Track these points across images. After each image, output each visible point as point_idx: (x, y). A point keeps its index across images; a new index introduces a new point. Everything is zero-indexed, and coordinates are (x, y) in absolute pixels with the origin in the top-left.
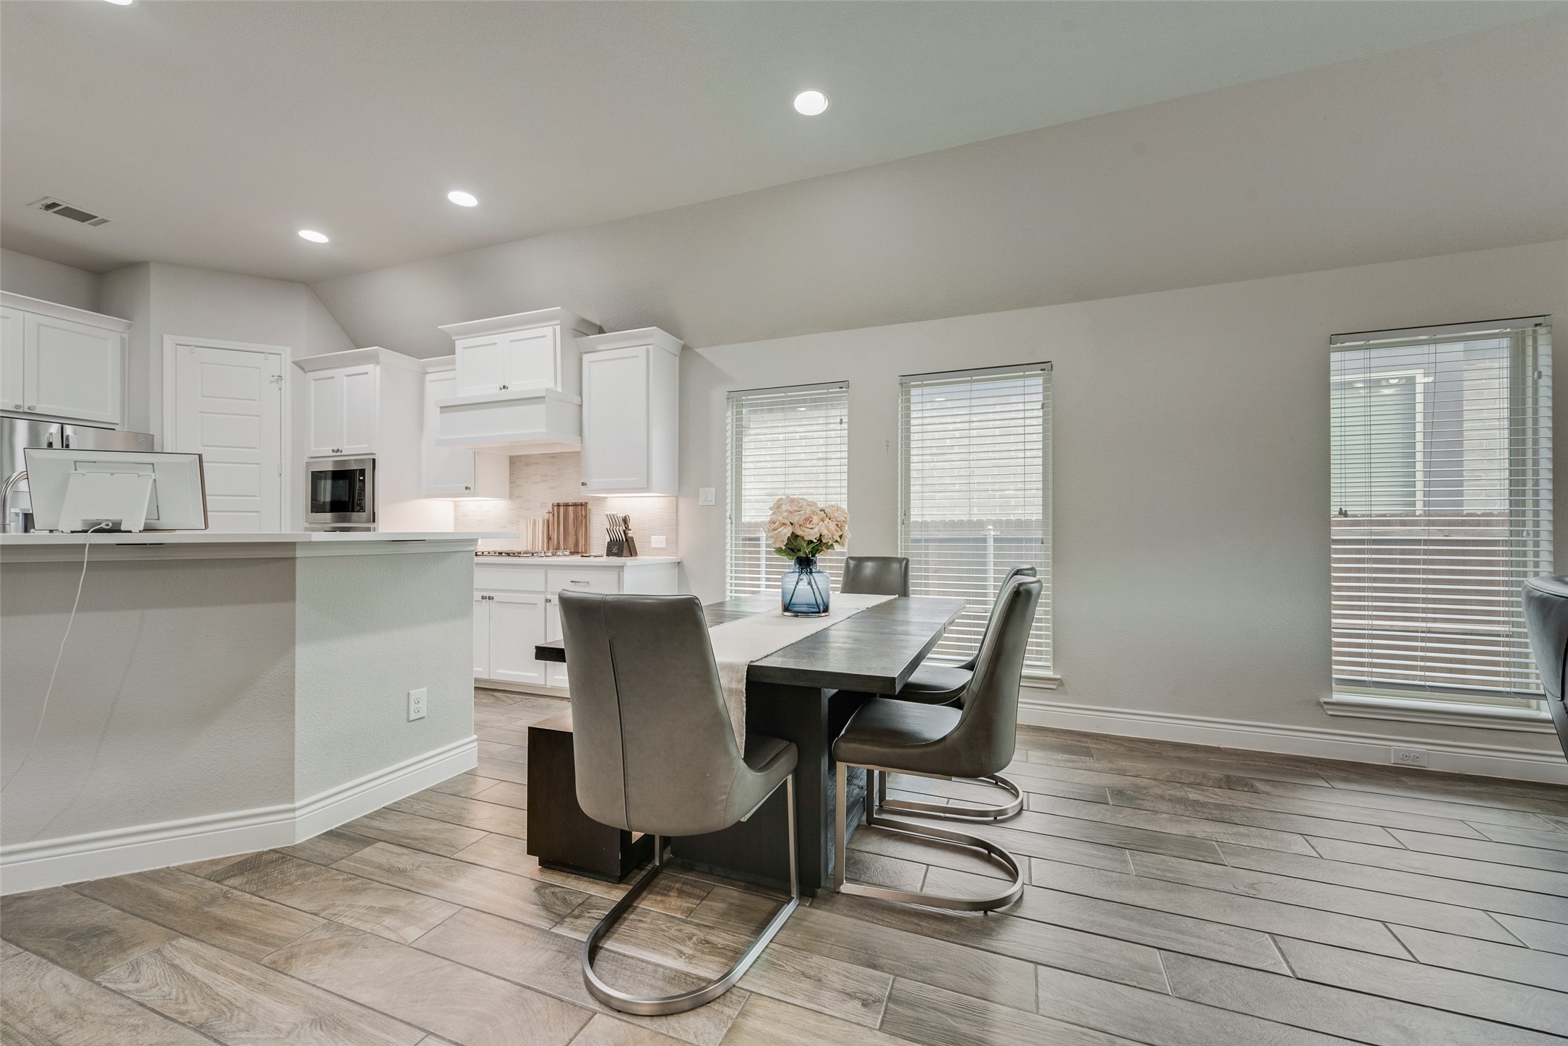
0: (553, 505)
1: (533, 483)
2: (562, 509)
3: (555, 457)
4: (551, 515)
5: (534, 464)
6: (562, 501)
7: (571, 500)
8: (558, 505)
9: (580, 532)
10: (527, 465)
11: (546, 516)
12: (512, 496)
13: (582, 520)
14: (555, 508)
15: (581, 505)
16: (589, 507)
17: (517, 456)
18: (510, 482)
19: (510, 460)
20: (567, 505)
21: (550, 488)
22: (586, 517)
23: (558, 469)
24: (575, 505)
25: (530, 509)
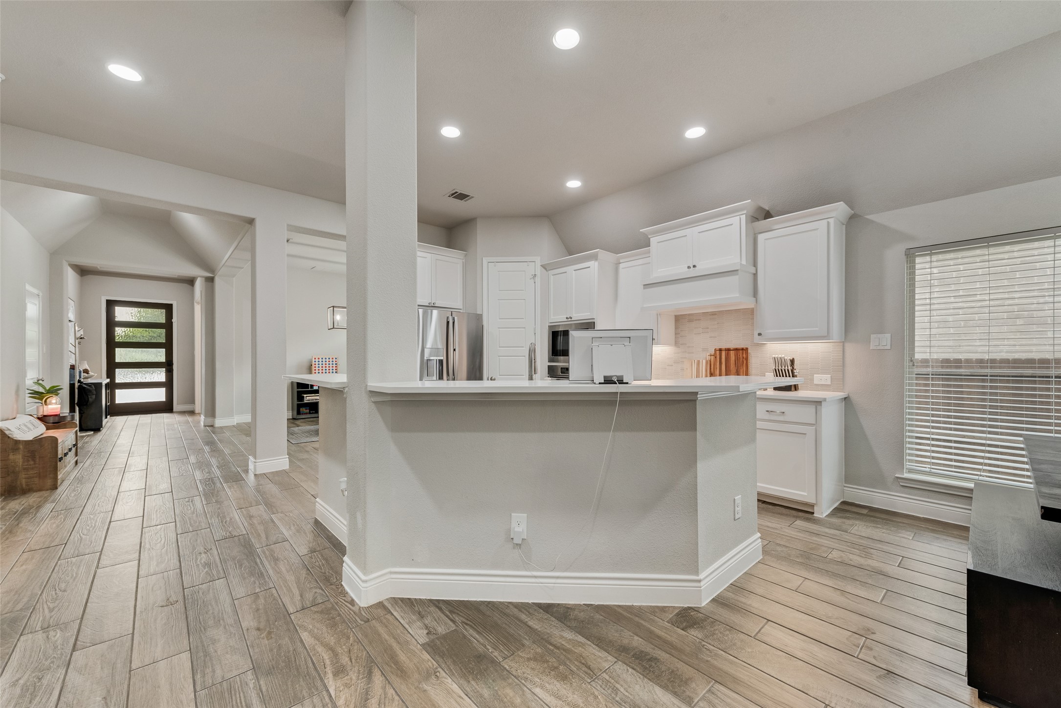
0: (715, 350)
1: (695, 334)
2: (723, 353)
3: (715, 314)
4: (712, 357)
5: (695, 320)
6: (724, 347)
7: (732, 346)
8: (720, 350)
9: (741, 370)
10: (690, 321)
11: (708, 358)
12: (676, 344)
13: (743, 361)
14: (718, 352)
15: (743, 349)
16: (749, 351)
17: (681, 315)
18: (676, 334)
19: (675, 318)
20: (728, 350)
21: (710, 337)
22: (747, 359)
23: (718, 324)
24: (736, 350)
25: (693, 353)
